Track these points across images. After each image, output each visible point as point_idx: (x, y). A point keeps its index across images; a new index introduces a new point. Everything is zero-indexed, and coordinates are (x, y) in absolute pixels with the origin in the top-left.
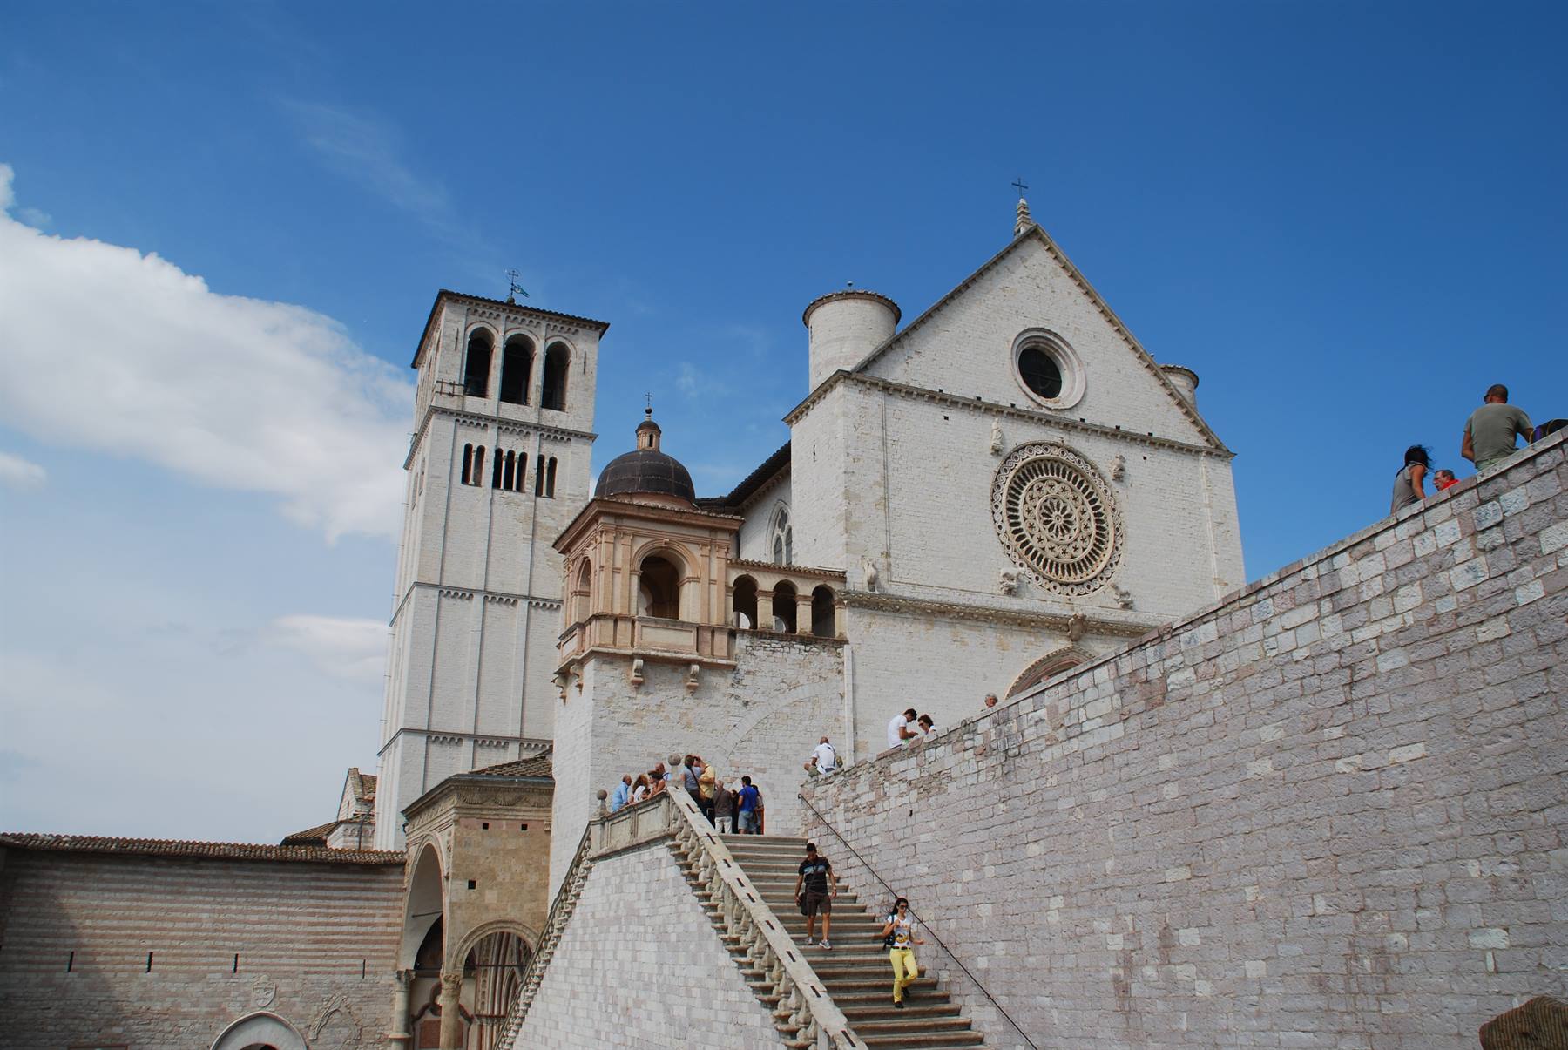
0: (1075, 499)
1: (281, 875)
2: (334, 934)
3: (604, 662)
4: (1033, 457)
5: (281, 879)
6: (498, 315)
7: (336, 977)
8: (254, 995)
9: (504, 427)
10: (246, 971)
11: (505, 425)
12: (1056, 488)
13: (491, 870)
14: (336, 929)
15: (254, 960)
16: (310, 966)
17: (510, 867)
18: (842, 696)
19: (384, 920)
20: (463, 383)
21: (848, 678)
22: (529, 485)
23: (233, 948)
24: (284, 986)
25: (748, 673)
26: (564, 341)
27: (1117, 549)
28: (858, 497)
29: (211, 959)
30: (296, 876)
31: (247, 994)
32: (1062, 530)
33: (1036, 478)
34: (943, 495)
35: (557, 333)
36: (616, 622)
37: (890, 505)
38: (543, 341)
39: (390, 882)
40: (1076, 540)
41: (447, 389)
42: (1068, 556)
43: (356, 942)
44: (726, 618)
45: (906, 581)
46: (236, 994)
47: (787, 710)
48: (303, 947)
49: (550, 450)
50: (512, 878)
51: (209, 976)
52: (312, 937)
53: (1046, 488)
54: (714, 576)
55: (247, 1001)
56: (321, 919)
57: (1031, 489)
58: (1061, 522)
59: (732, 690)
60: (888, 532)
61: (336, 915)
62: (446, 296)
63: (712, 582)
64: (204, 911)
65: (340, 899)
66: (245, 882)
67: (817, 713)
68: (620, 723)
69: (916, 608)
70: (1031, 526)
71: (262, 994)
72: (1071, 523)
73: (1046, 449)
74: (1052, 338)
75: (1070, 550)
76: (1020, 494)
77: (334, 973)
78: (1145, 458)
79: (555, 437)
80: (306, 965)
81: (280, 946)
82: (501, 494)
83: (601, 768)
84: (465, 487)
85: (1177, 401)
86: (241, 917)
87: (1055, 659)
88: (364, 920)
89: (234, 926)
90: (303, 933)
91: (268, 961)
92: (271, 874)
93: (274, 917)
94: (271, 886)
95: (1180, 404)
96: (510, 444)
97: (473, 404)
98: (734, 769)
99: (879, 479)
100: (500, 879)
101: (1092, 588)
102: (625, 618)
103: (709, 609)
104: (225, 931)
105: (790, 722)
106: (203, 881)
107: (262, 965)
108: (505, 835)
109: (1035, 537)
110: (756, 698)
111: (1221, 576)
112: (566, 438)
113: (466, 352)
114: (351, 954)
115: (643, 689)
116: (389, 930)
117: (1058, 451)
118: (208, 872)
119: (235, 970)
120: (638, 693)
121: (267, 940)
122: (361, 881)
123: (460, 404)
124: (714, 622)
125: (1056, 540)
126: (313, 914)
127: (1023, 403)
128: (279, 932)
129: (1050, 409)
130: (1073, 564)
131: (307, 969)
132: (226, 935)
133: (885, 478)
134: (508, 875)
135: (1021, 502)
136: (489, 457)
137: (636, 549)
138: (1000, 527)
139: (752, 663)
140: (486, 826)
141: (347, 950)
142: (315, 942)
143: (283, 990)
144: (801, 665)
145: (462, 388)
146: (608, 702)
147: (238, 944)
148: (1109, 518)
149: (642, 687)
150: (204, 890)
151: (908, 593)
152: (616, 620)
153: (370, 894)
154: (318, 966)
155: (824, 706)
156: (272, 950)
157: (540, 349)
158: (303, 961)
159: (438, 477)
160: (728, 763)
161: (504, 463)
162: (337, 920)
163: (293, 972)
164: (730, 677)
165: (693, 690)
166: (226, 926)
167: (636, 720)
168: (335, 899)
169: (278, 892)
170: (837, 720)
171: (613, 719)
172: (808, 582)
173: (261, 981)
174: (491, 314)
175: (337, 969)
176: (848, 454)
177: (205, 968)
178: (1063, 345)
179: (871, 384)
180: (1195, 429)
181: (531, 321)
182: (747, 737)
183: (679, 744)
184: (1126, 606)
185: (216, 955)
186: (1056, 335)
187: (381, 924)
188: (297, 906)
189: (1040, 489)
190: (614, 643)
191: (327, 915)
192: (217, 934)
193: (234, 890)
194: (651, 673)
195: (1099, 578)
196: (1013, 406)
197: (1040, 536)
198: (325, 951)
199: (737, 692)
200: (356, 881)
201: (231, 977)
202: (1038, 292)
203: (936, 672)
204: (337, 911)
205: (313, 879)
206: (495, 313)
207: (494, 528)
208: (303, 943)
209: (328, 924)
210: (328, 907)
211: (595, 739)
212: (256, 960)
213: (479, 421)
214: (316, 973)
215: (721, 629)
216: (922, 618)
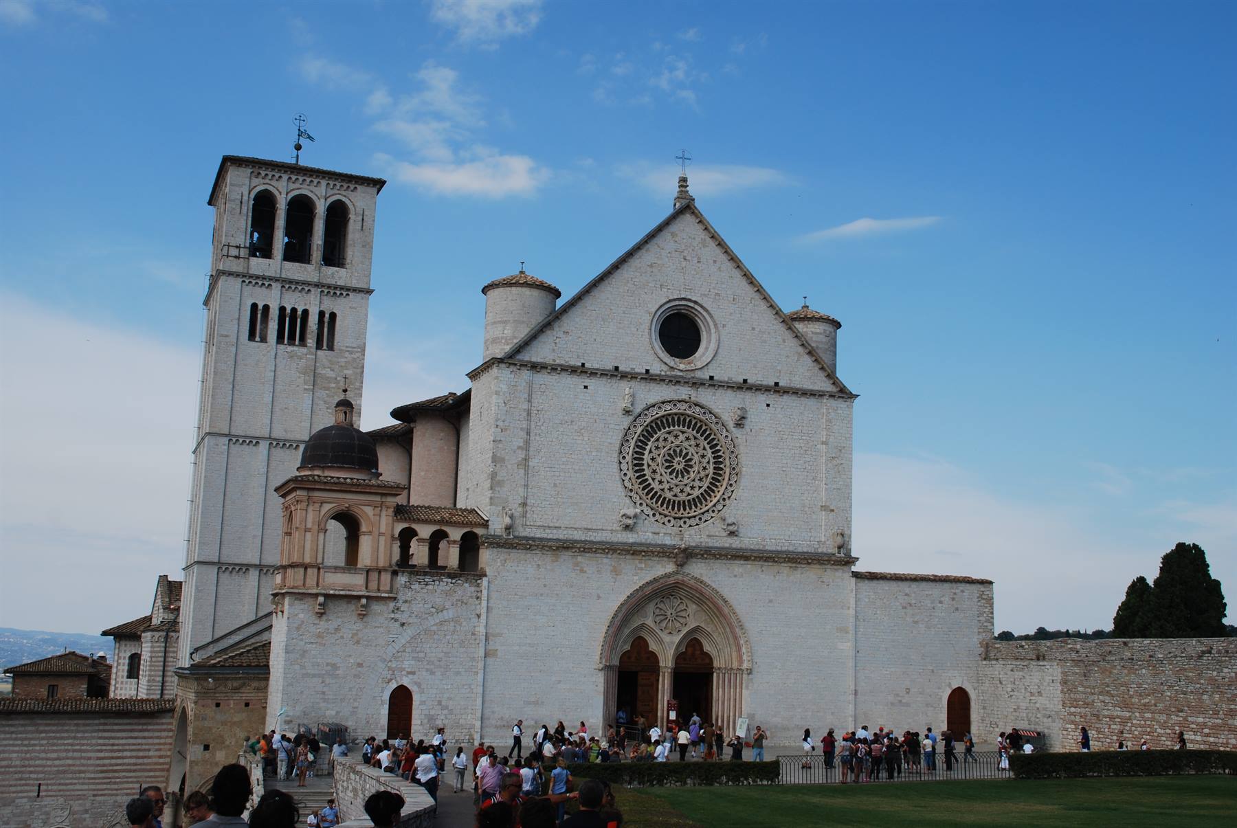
0: (697, 445)
1: (75, 722)
2: (117, 765)
3: (296, 599)
4: (662, 413)
5: (77, 725)
6: (280, 177)
7: (118, 798)
8: (53, 813)
9: (287, 286)
10: (46, 796)
11: (288, 284)
12: (682, 438)
13: (221, 737)
14: (119, 761)
15: (53, 787)
16: (98, 790)
17: (235, 734)
18: (479, 616)
19: (158, 753)
20: (248, 245)
21: (484, 604)
22: (311, 341)
23: (37, 779)
24: (77, 806)
25: (406, 602)
26: (344, 199)
27: (731, 485)
28: (503, 460)
29: (19, 788)
30: (87, 722)
31: (48, 814)
32: (682, 472)
33: (663, 431)
34: (576, 452)
35: (338, 192)
36: (306, 569)
37: (530, 463)
38: (323, 201)
39: (163, 724)
40: (694, 480)
41: (234, 252)
42: (685, 494)
43: (135, 771)
44: (390, 561)
45: (538, 524)
46: (39, 813)
47: (434, 628)
48: (92, 776)
49: (329, 305)
50: (237, 742)
51: (17, 801)
52: (99, 768)
53: (671, 438)
54: (383, 530)
55: (47, 819)
56: (107, 755)
57: (658, 440)
58: (681, 467)
59: (392, 615)
60: (526, 486)
61: (119, 751)
62: (229, 162)
63: (380, 534)
64: (14, 752)
65: (122, 739)
66: (47, 728)
67: (458, 629)
68: (306, 643)
69: (543, 546)
70: (654, 471)
71: (60, 812)
72: (691, 467)
73: (675, 405)
74: (692, 304)
75: (688, 489)
76: (647, 445)
77: (117, 795)
78: (768, 405)
79: (335, 293)
80: (94, 790)
81: (74, 776)
82: (285, 349)
83: (291, 676)
84: (252, 343)
85: (807, 351)
86: (43, 755)
87: (661, 581)
88: (141, 754)
89: (37, 762)
90: (92, 765)
91: (64, 787)
92: (67, 722)
93: (70, 754)
94: (67, 731)
95: (810, 353)
96: (294, 301)
97: (258, 265)
98: (391, 672)
99: (521, 444)
100: (227, 743)
101: (703, 520)
102: (312, 566)
103: (377, 555)
104: (30, 766)
105: (436, 637)
106: (13, 729)
107: (60, 791)
108: (233, 711)
109: (656, 481)
110: (411, 621)
111: (828, 504)
112: (345, 293)
113: (250, 214)
114: (130, 780)
115: (324, 617)
116: (161, 760)
117: (685, 406)
118: (17, 722)
119: (38, 796)
120: (320, 621)
121: (64, 772)
122: (139, 724)
123: (246, 265)
124: (381, 564)
125: (676, 481)
126: (101, 751)
127: (656, 368)
128: (74, 765)
129: (681, 371)
130: (689, 501)
131: (95, 792)
132: (32, 769)
133: (527, 442)
134: (234, 740)
135: (646, 452)
136: (274, 313)
137: (323, 513)
138: (625, 474)
139: (409, 594)
140: (218, 705)
141: (127, 777)
142: (102, 772)
143: (76, 809)
144: (447, 594)
145: (247, 251)
146: (298, 628)
147: (41, 776)
148: (727, 459)
149: (324, 616)
150: (14, 736)
151: (539, 534)
152: (306, 567)
153: (146, 734)
154: (105, 790)
155: (464, 624)
156: (68, 779)
157: (321, 209)
158: (93, 787)
159: (227, 336)
160: (387, 668)
161: (287, 319)
162: (120, 754)
163: (84, 795)
164: (392, 605)
165: (362, 616)
166: (32, 762)
167: (319, 640)
168: (118, 738)
169: (73, 735)
170: (473, 634)
171: (302, 640)
172: (459, 529)
173: (59, 803)
174: (273, 176)
175: (119, 792)
176: (497, 426)
177: (15, 795)
178: (702, 311)
179: (521, 365)
180: (822, 375)
181: (312, 181)
182: (402, 650)
183: (350, 656)
184: (732, 533)
185: (23, 785)
186: (696, 302)
187: (155, 757)
188: (87, 745)
189: (665, 440)
190: (304, 585)
191: (112, 751)
192: (24, 769)
193: (38, 735)
194: (330, 605)
195: (710, 511)
196: (647, 371)
197: (662, 481)
198: (109, 778)
199: (397, 616)
200: (136, 724)
201: (35, 801)
202: (684, 264)
203: (557, 595)
204: (120, 748)
205: (101, 724)
206: (277, 175)
207: (278, 381)
208: (92, 773)
209: (112, 758)
210: (113, 745)
211: (287, 655)
212: (55, 788)
213: (263, 281)
214: (102, 795)
215: (385, 570)
216: (550, 553)
